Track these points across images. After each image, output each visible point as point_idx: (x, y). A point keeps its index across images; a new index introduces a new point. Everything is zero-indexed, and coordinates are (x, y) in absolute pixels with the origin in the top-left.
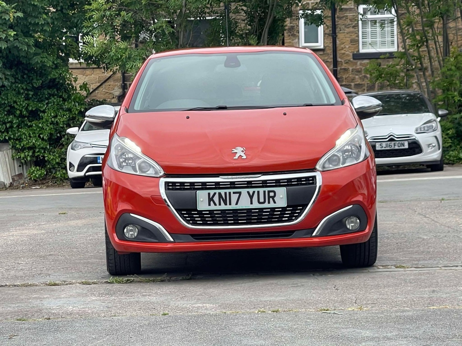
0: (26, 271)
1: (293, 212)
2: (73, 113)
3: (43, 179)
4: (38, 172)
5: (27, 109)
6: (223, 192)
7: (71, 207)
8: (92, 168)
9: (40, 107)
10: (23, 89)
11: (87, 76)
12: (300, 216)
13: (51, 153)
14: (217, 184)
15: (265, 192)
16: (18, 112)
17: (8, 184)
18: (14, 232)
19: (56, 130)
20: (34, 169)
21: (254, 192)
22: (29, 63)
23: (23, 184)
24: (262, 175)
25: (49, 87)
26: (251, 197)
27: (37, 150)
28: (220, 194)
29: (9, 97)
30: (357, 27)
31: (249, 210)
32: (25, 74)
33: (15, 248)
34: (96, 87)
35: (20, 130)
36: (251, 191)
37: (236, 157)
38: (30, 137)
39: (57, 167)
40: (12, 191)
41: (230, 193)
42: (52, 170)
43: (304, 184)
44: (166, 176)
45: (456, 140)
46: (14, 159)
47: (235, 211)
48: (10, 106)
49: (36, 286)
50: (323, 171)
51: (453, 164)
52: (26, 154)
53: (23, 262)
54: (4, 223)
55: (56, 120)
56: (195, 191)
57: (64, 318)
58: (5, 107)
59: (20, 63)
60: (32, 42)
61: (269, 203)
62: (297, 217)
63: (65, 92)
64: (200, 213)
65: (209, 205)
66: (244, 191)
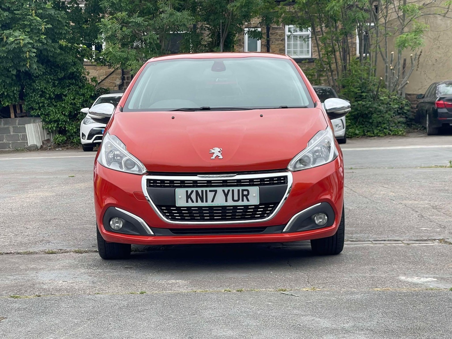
0: (31, 237)
1: (265, 209)
2: (86, 97)
3: (65, 143)
4: (61, 138)
5: (54, 93)
6: (200, 190)
7: (80, 169)
8: (98, 137)
9: (64, 92)
10: (51, 79)
11: (97, 70)
12: (272, 213)
13: (70, 125)
14: (195, 182)
15: (239, 190)
16: (48, 96)
17: (39, 146)
18: (31, 194)
19: (74, 109)
20: (58, 136)
21: (229, 191)
22: (55, 61)
23: (50, 146)
24: (237, 175)
25: (69, 79)
26: (226, 195)
27: (60, 123)
28: (197, 192)
29: (42, 85)
30: (283, 41)
31: (224, 208)
32: (52, 69)
33: (28, 211)
34: (104, 78)
35: (49, 108)
36: (226, 189)
37: (213, 157)
38: (56, 113)
39: (74, 135)
40: (42, 151)
41: (206, 191)
42: (71, 137)
43: (276, 184)
44: (149, 173)
45: (353, 121)
46: (43, 129)
47: (211, 208)
48: (42, 91)
49: (36, 253)
50: (294, 171)
51: (351, 138)
52: (53, 125)
53: (30, 227)
54: (25, 185)
55: (74, 101)
56: (174, 189)
57: (53, 294)
58: (39, 92)
59: (49, 61)
60: (57, 46)
61: (243, 201)
62: (268, 215)
63: (81, 82)
64: (179, 209)
65: (187, 202)
66: (220, 190)
